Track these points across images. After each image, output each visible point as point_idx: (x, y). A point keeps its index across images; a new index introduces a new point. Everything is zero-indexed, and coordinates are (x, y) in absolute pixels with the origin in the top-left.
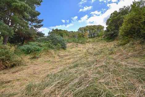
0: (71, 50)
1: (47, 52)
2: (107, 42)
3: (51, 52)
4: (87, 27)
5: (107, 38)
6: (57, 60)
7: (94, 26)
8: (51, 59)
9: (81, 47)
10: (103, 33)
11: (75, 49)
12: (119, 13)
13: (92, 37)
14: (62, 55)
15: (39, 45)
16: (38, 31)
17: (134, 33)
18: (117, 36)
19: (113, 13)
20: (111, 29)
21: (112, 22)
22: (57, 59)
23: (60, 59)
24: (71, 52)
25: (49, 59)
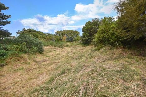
0: (49, 54)
1: (18, 57)
2: (83, 46)
3: (23, 57)
4: (65, 31)
5: (83, 43)
6: (34, 67)
7: (71, 31)
8: (24, 66)
9: (59, 50)
10: (80, 38)
11: (54, 53)
12: (92, 23)
13: (69, 41)
14: (40, 60)
15: (4, 49)
16: (2, 29)
17: (105, 41)
18: (90, 41)
19: (88, 22)
20: (86, 35)
21: (87, 30)
22: (33, 65)
23: (37, 66)
24: (49, 56)
25: (21, 67)
